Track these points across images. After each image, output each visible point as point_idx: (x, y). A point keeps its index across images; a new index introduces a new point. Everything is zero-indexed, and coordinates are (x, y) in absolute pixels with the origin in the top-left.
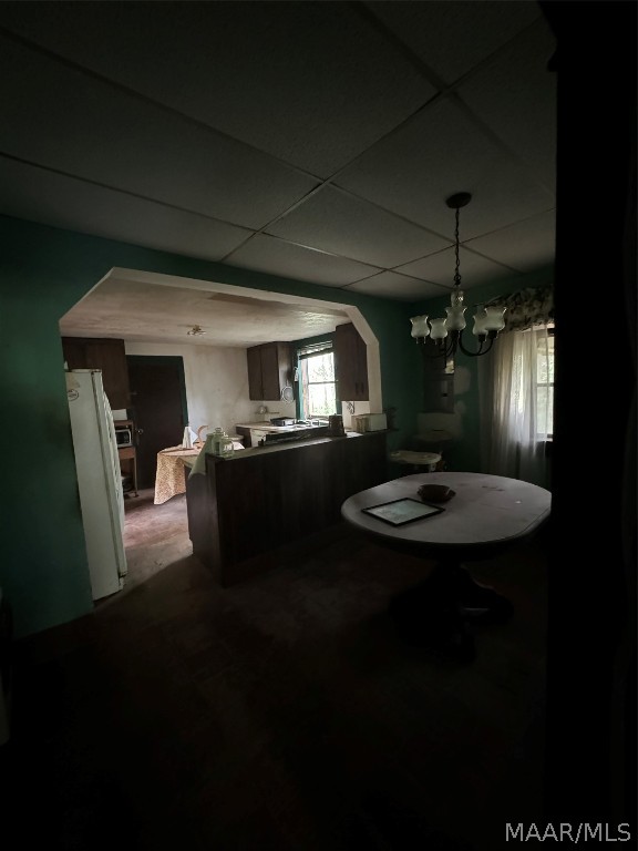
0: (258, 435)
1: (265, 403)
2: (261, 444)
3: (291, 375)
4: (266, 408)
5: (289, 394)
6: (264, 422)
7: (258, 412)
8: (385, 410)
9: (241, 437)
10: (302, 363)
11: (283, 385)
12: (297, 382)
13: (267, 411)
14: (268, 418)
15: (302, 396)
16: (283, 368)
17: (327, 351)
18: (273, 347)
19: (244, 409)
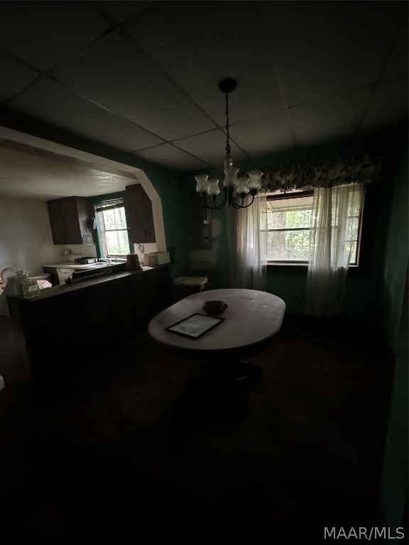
0: (65, 273)
1: (69, 246)
2: (68, 281)
3: (90, 224)
4: (70, 250)
5: (90, 239)
6: (69, 262)
7: (62, 254)
8: (168, 249)
9: (48, 275)
10: (98, 215)
11: (84, 232)
12: (96, 230)
13: (70, 252)
14: (73, 258)
15: (101, 240)
16: (82, 219)
17: (119, 206)
18: (73, 201)
19: (49, 252)
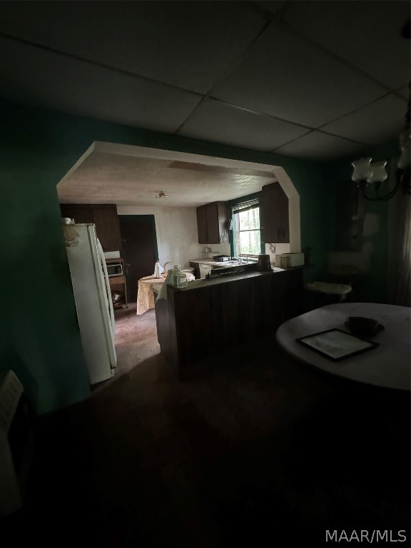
0: (205, 269)
1: (209, 245)
2: (208, 277)
3: (227, 225)
4: (210, 249)
5: (226, 239)
6: (208, 259)
7: (204, 252)
8: (303, 250)
9: (192, 269)
10: (235, 216)
11: (222, 233)
12: (232, 231)
13: (210, 251)
14: (211, 256)
15: (235, 240)
16: (222, 221)
17: (254, 206)
18: (215, 205)
19: (195, 250)
